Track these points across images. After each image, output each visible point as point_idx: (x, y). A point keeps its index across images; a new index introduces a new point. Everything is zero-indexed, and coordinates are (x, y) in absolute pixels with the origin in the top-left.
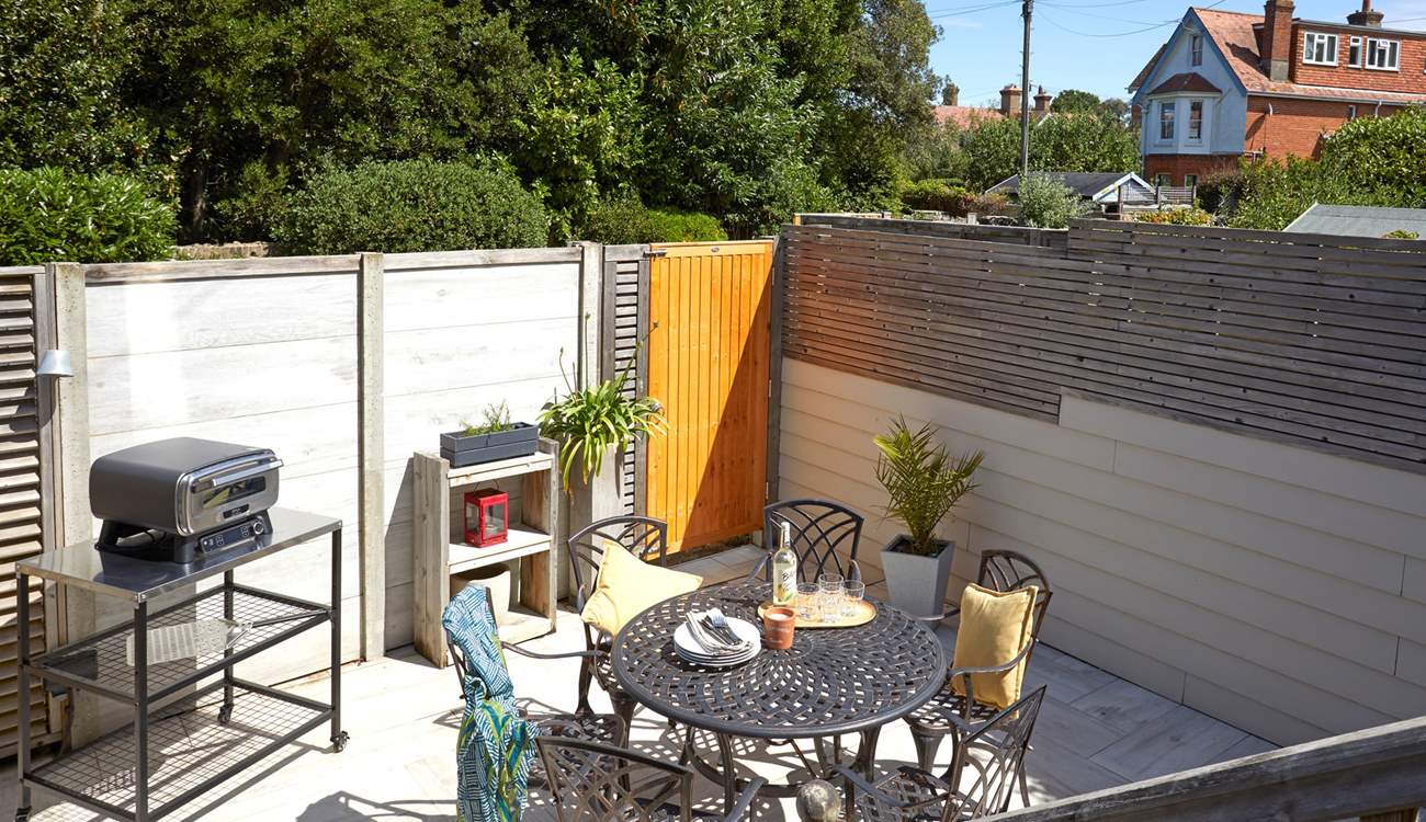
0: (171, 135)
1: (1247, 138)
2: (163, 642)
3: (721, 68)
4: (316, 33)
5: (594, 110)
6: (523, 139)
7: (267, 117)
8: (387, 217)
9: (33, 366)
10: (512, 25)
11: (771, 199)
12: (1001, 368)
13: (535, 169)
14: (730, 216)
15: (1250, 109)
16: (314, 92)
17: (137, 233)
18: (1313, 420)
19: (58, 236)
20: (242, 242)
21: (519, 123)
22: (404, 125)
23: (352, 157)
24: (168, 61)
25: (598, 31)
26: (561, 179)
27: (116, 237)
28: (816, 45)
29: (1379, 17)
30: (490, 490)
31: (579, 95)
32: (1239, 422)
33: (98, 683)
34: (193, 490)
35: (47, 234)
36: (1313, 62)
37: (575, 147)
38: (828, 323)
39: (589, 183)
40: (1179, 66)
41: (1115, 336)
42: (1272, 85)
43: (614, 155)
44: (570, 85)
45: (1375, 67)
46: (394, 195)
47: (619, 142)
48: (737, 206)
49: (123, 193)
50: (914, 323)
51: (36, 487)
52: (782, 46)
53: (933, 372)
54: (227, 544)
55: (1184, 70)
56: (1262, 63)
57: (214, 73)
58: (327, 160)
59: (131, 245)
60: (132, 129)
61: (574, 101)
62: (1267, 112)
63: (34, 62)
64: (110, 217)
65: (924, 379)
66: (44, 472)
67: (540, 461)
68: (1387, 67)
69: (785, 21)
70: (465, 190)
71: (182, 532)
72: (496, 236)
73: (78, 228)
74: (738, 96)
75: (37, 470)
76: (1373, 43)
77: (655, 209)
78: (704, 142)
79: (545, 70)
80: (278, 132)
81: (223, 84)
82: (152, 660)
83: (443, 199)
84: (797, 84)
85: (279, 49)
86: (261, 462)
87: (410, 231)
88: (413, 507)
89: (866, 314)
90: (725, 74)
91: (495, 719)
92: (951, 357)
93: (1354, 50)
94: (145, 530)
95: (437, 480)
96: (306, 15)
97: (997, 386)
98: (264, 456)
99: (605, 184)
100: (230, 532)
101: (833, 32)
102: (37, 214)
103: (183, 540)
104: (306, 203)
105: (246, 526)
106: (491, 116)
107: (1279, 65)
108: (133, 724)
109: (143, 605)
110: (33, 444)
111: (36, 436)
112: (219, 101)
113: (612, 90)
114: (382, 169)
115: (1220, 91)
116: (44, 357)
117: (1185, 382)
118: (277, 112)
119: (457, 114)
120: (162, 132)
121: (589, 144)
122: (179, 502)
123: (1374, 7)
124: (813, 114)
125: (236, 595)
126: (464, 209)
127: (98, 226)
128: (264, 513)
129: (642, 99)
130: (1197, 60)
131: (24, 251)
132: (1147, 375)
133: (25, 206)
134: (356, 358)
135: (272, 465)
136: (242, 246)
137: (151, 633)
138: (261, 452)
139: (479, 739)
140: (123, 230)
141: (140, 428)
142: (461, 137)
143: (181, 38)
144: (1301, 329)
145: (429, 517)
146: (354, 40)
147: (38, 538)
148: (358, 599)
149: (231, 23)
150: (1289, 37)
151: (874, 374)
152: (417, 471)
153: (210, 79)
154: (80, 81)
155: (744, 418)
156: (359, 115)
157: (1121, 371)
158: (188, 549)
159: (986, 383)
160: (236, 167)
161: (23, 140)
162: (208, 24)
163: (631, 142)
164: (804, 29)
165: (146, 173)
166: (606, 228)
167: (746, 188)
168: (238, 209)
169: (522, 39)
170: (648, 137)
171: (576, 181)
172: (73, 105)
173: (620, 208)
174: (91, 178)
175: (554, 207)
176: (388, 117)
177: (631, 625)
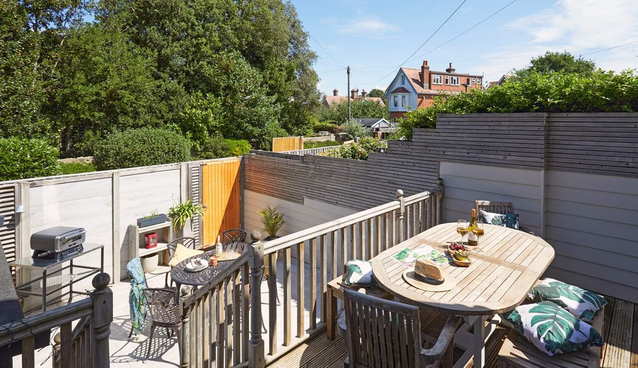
0: (58, 123)
1: (418, 106)
2: (51, 281)
3: (247, 95)
4: (110, 89)
5: (206, 109)
6: (183, 119)
7: (93, 116)
8: (134, 147)
9: (14, 210)
10: (179, 83)
11: (266, 134)
12: (292, 191)
13: (187, 128)
14: (253, 140)
15: (418, 98)
16: (110, 107)
17: (45, 158)
18: (349, 202)
19: (17, 161)
20: (84, 156)
21: (182, 114)
22: (142, 116)
23: (123, 128)
24: (58, 100)
25: (208, 84)
26: (196, 131)
27: (38, 160)
28: (280, 85)
29: (454, 70)
30: (152, 233)
31: (201, 105)
32: (337, 203)
33: (32, 293)
34: (60, 240)
35: (13, 160)
36: (436, 83)
37: (200, 121)
38: (254, 180)
39: (205, 132)
40: (398, 85)
41: (314, 183)
42: (424, 90)
43: (214, 123)
44: (198, 102)
45: (453, 85)
46: (137, 140)
47: (215, 119)
48: (255, 137)
49: (40, 145)
50: (273, 180)
51: (14, 243)
52: (269, 86)
53: (277, 192)
54: (70, 253)
55: (400, 86)
56: (421, 84)
57: (74, 103)
58: (114, 129)
59: (43, 162)
60: (44, 122)
61: (200, 107)
62: (423, 98)
63: (9, 103)
64: (36, 153)
65: (275, 194)
66: (16, 239)
67: (167, 224)
68: (456, 85)
69: (270, 78)
70: (161, 138)
71: (57, 251)
72: (172, 151)
73: (24, 157)
74: (253, 104)
75: (14, 238)
76: (452, 78)
77: (228, 139)
78: (243, 118)
79: (190, 97)
80: (97, 120)
81: (77, 106)
82: (48, 285)
83: (153, 141)
84: (274, 98)
85: (97, 94)
86: (80, 231)
87: (142, 151)
88: (129, 239)
89: (263, 177)
90: (249, 96)
91: (139, 289)
92: (281, 189)
93: (447, 80)
94: (46, 252)
95: (135, 232)
96: (107, 83)
97: (291, 196)
98: (81, 230)
99: (211, 132)
100: (71, 250)
101: (286, 81)
102: (10, 154)
103: (57, 253)
104: (107, 144)
105: (76, 248)
106: (172, 112)
107: (426, 85)
108: (42, 305)
109: (45, 271)
110: (14, 231)
111: (14, 229)
112: (75, 112)
113: (212, 103)
114: (133, 131)
115: (410, 92)
116: (18, 207)
117: (327, 194)
118: (96, 114)
119: (160, 112)
120: (55, 122)
121: (205, 121)
122: (56, 243)
123: (453, 67)
124: (279, 107)
125: (73, 268)
126: (161, 144)
127: (32, 156)
128: (81, 245)
129: (223, 105)
130: (403, 83)
131: (5, 166)
132: (320, 192)
133: (5, 151)
134: (111, 200)
135: (83, 232)
136: (84, 158)
137: (47, 280)
138: (80, 229)
139: (134, 294)
140: (41, 157)
141: (46, 224)
142: (162, 119)
143: (62, 93)
144: (347, 181)
145: (133, 242)
146: (124, 91)
147: (14, 257)
148: (112, 267)
149: (80, 87)
150: (428, 76)
151: (265, 193)
152: (130, 230)
153: (72, 105)
154: (26, 108)
155: (233, 207)
156: (126, 113)
157: (315, 191)
158: (59, 256)
159: (288, 195)
160: (82, 131)
161: (5, 128)
162: (72, 88)
163: (219, 119)
164: (276, 81)
165: (49, 136)
166: (211, 146)
167: (257, 131)
168: (83, 146)
169: (182, 88)
170: (225, 117)
171: (201, 131)
172: (23, 116)
173: (216, 139)
174: (29, 140)
175: (194, 140)
176: (136, 114)
177: (179, 264)
